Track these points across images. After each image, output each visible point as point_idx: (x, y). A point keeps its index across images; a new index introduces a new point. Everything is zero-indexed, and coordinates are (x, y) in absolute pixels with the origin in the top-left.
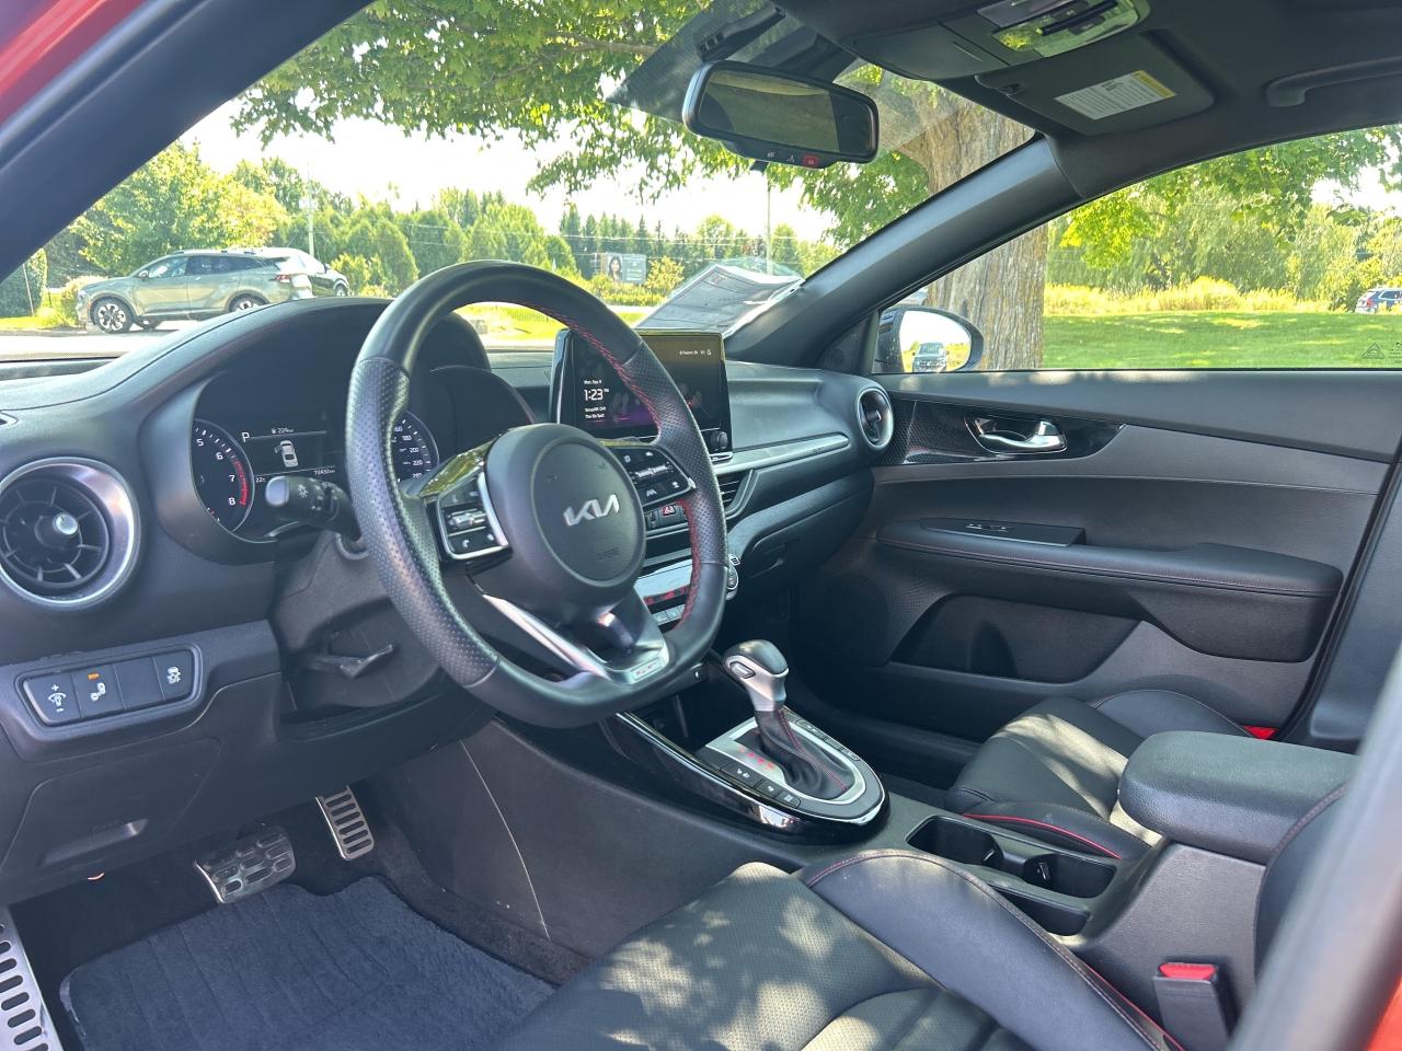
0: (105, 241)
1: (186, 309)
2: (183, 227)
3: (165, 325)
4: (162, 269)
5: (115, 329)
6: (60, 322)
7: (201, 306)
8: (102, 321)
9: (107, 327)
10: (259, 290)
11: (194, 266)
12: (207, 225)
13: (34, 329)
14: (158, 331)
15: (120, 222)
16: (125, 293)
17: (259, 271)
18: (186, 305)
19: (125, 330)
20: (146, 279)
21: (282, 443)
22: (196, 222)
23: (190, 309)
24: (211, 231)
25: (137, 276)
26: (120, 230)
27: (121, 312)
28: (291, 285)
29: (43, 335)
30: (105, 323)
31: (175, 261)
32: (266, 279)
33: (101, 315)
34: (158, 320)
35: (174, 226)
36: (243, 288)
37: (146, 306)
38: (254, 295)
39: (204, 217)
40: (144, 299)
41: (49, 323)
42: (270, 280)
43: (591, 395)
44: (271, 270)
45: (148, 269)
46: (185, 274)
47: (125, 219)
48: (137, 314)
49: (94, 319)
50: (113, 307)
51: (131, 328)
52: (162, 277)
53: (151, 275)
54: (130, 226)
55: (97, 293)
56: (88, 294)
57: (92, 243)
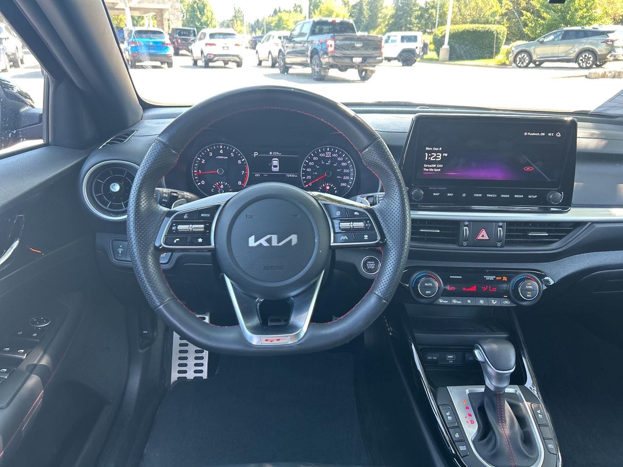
0: (535, 24)
2: (573, 16)
3: (546, 64)
4: (552, 37)
5: (522, 66)
6: (503, 62)
7: (563, 55)
9: (519, 65)
10: (594, 48)
11: (566, 36)
12: (585, 14)
13: (493, 65)
14: (542, 67)
15: (545, 15)
16: (531, 49)
17: (597, 38)
18: (557, 55)
20: (542, 42)
21: (273, 159)
22: (580, 13)
23: (558, 57)
24: (586, 17)
25: (538, 41)
26: (544, 19)
27: (527, 58)
28: (612, 46)
29: (495, 67)
30: (519, 63)
31: (558, 33)
32: (600, 41)
33: (522, 55)
34: (542, 62)
36: (587, 46)
37: (539, 55)
38: (591, 50)
39: (585, 10)
40: (539, 52)
41: (499, 62)
42: (602, 42)
43: (431, 157)
44: (604, 37)
45: (544, 37)
46: (562, 39)
47: (547, 13)
48: (534, 59)
49: (515, 61)
50: (524, 56)
51: (530, 66)
52: (550, 41)
53: (545, 40)
54: (549, 16)
55: (519, 49)
56: (516, 49)
57: (530, 25)
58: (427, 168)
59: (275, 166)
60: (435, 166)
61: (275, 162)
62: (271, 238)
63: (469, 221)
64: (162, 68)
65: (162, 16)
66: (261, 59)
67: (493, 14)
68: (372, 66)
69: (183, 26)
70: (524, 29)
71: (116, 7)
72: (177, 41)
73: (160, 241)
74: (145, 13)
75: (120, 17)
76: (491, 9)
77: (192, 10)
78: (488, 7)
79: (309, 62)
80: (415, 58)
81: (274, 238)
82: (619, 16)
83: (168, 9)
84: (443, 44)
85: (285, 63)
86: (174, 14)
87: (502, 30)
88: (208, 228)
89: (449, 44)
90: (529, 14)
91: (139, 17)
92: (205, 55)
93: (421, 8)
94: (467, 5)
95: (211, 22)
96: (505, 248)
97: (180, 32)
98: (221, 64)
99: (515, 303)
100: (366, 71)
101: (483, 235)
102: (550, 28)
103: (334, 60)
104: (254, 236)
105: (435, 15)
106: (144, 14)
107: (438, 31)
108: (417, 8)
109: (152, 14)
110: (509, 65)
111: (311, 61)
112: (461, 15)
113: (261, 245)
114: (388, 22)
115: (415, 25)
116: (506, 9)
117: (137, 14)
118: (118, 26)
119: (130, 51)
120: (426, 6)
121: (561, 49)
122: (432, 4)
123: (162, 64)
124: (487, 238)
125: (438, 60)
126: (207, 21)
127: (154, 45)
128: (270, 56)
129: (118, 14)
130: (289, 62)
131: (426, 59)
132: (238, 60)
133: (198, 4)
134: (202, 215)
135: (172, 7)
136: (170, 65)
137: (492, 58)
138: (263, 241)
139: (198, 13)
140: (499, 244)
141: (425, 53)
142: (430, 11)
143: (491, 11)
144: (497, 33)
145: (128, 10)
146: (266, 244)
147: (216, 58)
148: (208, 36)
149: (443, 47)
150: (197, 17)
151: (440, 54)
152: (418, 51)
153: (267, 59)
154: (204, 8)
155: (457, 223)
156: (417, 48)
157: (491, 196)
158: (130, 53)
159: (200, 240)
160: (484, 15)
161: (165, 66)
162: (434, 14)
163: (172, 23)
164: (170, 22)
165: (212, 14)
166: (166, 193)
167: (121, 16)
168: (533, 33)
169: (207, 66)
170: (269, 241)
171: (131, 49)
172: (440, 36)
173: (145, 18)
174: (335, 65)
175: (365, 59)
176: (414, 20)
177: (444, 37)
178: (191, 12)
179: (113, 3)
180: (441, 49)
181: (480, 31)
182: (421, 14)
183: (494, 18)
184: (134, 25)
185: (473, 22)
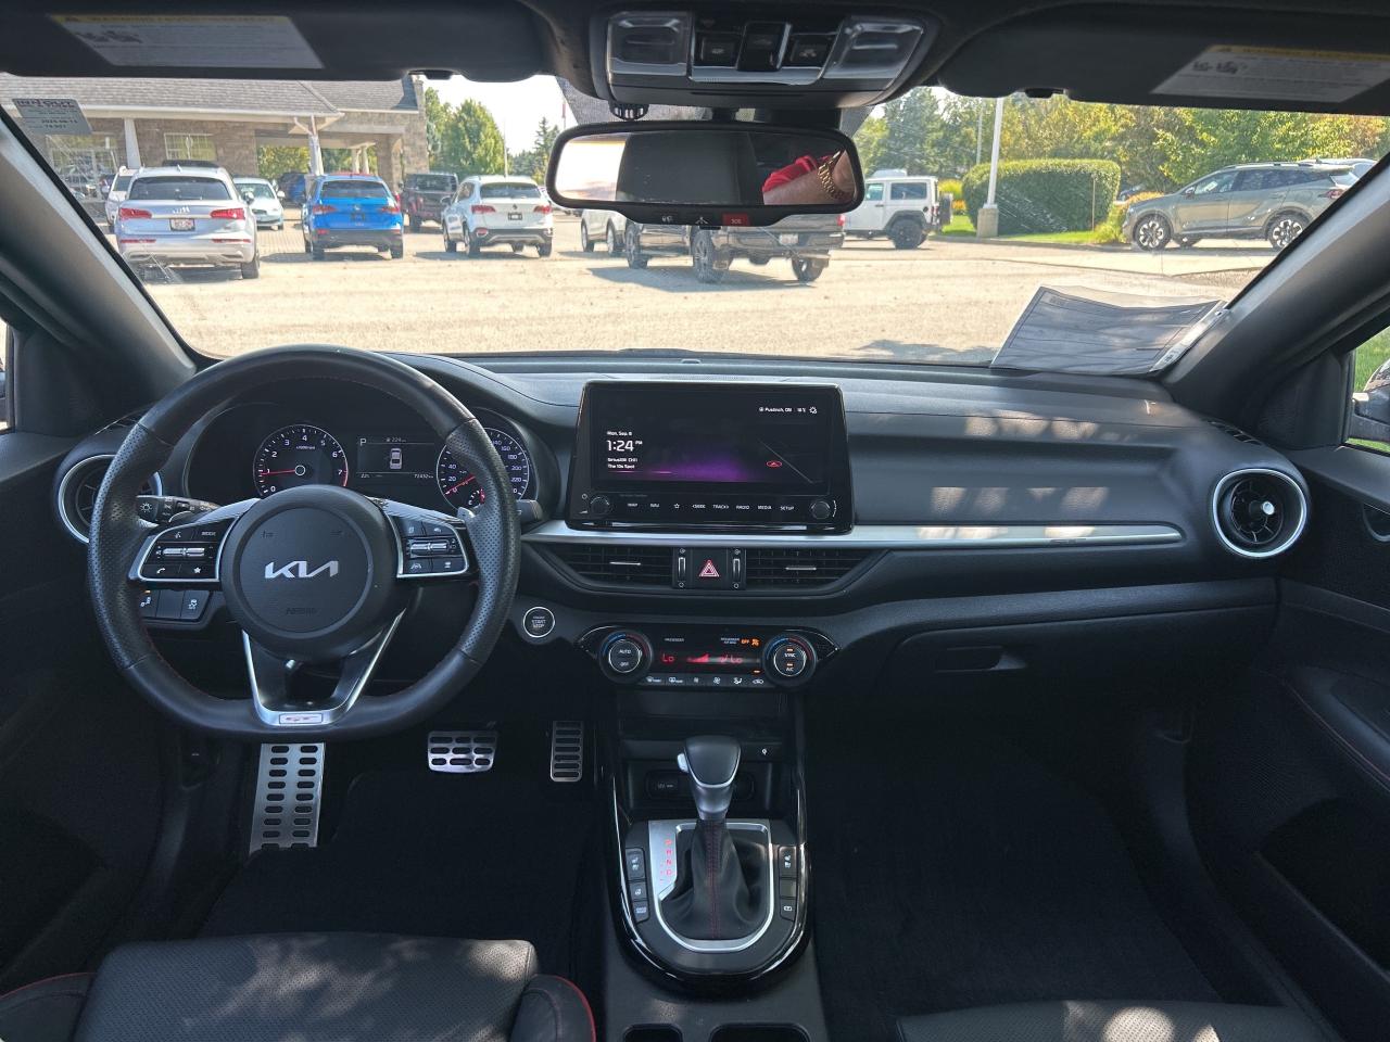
0: (1184, 157)
1: (1224, 227)
3: (1203, 243)
4: (1213, 185)
5: (1151, 246)
6: (1113, 237)
7: (1237, 224)
8: (1142, 238)
9: (1145, 244)
10: (1305, 207)
11: (1242, 181)
12: (1293, 133)
13: (1089, 244)
14: (1196, 249)
15: (1205, 136)
16: (1169, 211)
17: (1308, 186)
18: (1225, 223)
19: (1161, 248)
20: (1191, 196)
21: (392, 450)
22: (1281, 130)
23: (1227, 227)
24: (1293, 139)
25: (1184, 192)
26: (1202, 144)
27: (1161, 230)
30: (1144, 241)
31: (1226, 177)
32: (1315, 194)
33: (1142, 233)
34: (1194, 239)
35: (1255, 137)
36: (1287, 204)
37: (1186, 223)
38: (1296, 210)
40: (1185, 216)
41: (1103, 238)
42: (1320, 196)
43: (616, 446)
44: (1322, 184)
45: (1196, 185)
46: (1234, 189)
47: (1211, 133)
48: (1176, 232)
49: (1135, 235)
50: (1154, 225)
51: (1168, 246)
52: (1209, 192)
53: (1197, 192)
54: (1213, 139)
55: (1144, 210)
56: (1137, 211)
57: (1173, 157)
58: (612, 463)
59: (397, 461)
60: (625, 460)
61: (396, 455)
62: (297, 565)
63: (687, 548)
64: (382, 259)
65: (389, 148)
66: (591, 238)
67: (1098, 137)
68: (820, 252)
69: (432, 169)
70: (1161, 167)
71: (291, 132)
72: (417, 202)
73: (137, 572)
74: (354, 143)
75: (299, 152)
76: (1094, 125)
77: (455, 134)
78: (1089, 122)
79: (688, 244)
80: (924, 232)
81: (303, 566)
82: (1374, 136)
83: (401, 135)
84: (984, 200)
85: (640, 248)
86: (414, 144)
87: (1108, 169)
88: (211, 553)
89: (997, 200)
90: (1169, 135)
91: (342, 151)
92: (472, 231)
93: (944, 125)
94: (1041, 119)
95: (494, 159)
96: (749, 591)
97: (422, 181)
98: (507, 248)
99: (772, 683)
100: (809, 261)
101: (710, 570)
102: (1213, 164)
103: (739, 240)
104: (272, 564)
105: (975, 139)
106: (352, 145)
107: (973, 175)
108: (937, 125)
109: (368, 145)
110: (1127, 244)
111: (692, 241)
112: (1029, 137)
113: (282, 575)
114: (875, 153)
115: (932, 159)
116: (1122, 126)
117: (335, 145)
118: (296, 170)
119: (312, 224)
120: (955, 120)
121: (1233, 210)
122: (968, 116)
123: (380, 250)
124: (716, 575)
125: (974, 234)
126: (486, 155)
127: (364, 210)
128: (610, 233)
129: (296, 146)
130: (647, 245)
131: (947, 233)
132: (542, 241)
133: (466, 122)
134: (204, 533)
135: (408, 130)
136: (398, 253)
137: (1090, 229)
138: (286, 571)
139: (467, 140)
140: (737, 586)
141: (944, 219)
142: (964, 131)
143: (1095, 129)
144: (1100, 178)
145: (315, 139)
146: (290, 575)
147: (494, 238)
148: (477, 191)
149: (986, 206)
150: (464, 148)
151: (979, 222)
152: (928, 216)
153: (604, 237)
154: (479, 130)
155: (669, 552)
156: (926, 209)
157: (720, 507)
158: (313, 230)
159: (197, 570)
160: (1079, 138)
161: (388, 254)
162: (973, 135)
163: (409, 162)
164: (405, 162)
165: (496, 142)
166: (168, 503)
167: (303, 150)
168: (1179, 175)
169: (474, 254)
170: (295, 570)
171: (315, 222)
172: (978, 182)
173: (353, 152)
174: (741, 250)
175: (804, 236)
176: (928, 150)
177: (985, 185)
178: (453, 139)
179: (285, 125)
180: (980, 211)
181: (1061, 173)
182: (945, 136)
183: (1100, 143)
184: (327, 169)
185: (1054, 154)
